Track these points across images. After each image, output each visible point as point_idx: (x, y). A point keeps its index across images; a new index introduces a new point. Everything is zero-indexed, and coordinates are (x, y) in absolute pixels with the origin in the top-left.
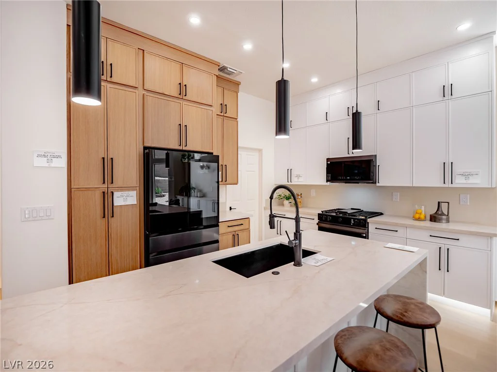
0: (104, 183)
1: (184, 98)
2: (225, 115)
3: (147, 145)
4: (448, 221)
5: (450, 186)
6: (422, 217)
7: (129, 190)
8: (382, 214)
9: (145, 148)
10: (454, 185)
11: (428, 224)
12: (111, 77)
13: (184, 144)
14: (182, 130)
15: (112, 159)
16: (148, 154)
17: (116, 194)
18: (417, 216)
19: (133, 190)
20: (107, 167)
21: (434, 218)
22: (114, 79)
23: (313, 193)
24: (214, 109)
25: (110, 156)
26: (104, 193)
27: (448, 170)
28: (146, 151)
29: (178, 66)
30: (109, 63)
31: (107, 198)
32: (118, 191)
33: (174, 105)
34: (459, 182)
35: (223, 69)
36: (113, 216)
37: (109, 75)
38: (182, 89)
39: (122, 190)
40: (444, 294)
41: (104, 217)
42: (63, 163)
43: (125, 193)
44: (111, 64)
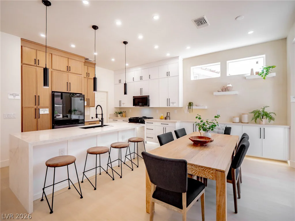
0: (36, 105)
1: (69, 72)
2: (89, 77)
3: (53, 91)
4: (170, 119)
5: (169, 107)
6: (162, 118)
7: (46, 108)
8: (152, 118)
9: (52, 92)
10: (170, 107)
11: (164, 120)
12: (39, 64)
13: (69, 90)
14: (68, 85)
15: (39, 96)
16: (54, 94)
17: (41, 110)
18: (161, 118)
19: (48, 108)
20: (37, 99)
21: (166, 119)
22: (40, 65)
24: (83, 76)
25: (38, 95)
26: (36, 109)
27: (168, 100)
28: (53, 93)
29: (67, 59)
30: (38, 59)
31: (37, 111)
32: (41, 108)
33: (65, 75)
34: (171, 105)
35: (87, 59)
36: (39, 118)
37: (38, 64)
38: (68, 69)
39: (43, 108)
41: (36, 118)
42: (19, 97)
43: (44, 109)
44: (38, 60)
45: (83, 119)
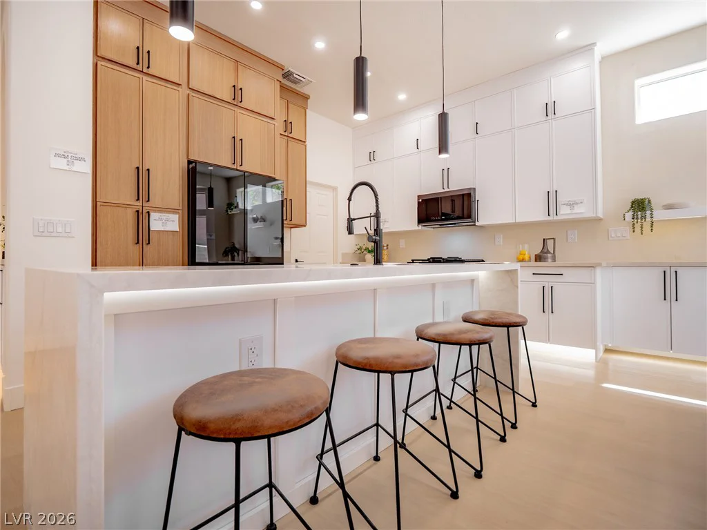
0: (138, 199)
1: (239, 104)
2: (290, 135)
3: (192, 158)
4: (554, 260)
5: (556, 218)
6: (527, 257)
7: (169, 212)
8: (482, 261)
9: (190, 162)
10: (559, 217)
11: (533, 263)
12: (148, 67)
13: (239, 163)
14: (237, 145)
15: (148, 170)
16: (194, 169)
17: (154, 216)
18: (521, 257)
19: (175, 213)
20: (142, 181)
21: (539, 258)
22: (151, 71)
23: (402, 243)
24: (276, 124)
25: (146, 167)
26: (138, 211)
27: (552, 200)
28: (191, 166)
29: (232, 65)
30: (146, 50)
31: (141, 218)
32: (155, 211)
33: (226, 113)
34: (565, 213)
35: (287, 75)
36: (149, 243)
37: (146, 65)
38: (237, 92)
39: (160, 212)
40: (548, 340)
41: (138, 243)
42: (87, 167)
43: (164, 216)
44: (148, 52)
45: (280, 256)
